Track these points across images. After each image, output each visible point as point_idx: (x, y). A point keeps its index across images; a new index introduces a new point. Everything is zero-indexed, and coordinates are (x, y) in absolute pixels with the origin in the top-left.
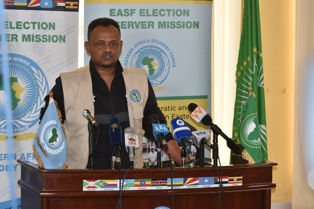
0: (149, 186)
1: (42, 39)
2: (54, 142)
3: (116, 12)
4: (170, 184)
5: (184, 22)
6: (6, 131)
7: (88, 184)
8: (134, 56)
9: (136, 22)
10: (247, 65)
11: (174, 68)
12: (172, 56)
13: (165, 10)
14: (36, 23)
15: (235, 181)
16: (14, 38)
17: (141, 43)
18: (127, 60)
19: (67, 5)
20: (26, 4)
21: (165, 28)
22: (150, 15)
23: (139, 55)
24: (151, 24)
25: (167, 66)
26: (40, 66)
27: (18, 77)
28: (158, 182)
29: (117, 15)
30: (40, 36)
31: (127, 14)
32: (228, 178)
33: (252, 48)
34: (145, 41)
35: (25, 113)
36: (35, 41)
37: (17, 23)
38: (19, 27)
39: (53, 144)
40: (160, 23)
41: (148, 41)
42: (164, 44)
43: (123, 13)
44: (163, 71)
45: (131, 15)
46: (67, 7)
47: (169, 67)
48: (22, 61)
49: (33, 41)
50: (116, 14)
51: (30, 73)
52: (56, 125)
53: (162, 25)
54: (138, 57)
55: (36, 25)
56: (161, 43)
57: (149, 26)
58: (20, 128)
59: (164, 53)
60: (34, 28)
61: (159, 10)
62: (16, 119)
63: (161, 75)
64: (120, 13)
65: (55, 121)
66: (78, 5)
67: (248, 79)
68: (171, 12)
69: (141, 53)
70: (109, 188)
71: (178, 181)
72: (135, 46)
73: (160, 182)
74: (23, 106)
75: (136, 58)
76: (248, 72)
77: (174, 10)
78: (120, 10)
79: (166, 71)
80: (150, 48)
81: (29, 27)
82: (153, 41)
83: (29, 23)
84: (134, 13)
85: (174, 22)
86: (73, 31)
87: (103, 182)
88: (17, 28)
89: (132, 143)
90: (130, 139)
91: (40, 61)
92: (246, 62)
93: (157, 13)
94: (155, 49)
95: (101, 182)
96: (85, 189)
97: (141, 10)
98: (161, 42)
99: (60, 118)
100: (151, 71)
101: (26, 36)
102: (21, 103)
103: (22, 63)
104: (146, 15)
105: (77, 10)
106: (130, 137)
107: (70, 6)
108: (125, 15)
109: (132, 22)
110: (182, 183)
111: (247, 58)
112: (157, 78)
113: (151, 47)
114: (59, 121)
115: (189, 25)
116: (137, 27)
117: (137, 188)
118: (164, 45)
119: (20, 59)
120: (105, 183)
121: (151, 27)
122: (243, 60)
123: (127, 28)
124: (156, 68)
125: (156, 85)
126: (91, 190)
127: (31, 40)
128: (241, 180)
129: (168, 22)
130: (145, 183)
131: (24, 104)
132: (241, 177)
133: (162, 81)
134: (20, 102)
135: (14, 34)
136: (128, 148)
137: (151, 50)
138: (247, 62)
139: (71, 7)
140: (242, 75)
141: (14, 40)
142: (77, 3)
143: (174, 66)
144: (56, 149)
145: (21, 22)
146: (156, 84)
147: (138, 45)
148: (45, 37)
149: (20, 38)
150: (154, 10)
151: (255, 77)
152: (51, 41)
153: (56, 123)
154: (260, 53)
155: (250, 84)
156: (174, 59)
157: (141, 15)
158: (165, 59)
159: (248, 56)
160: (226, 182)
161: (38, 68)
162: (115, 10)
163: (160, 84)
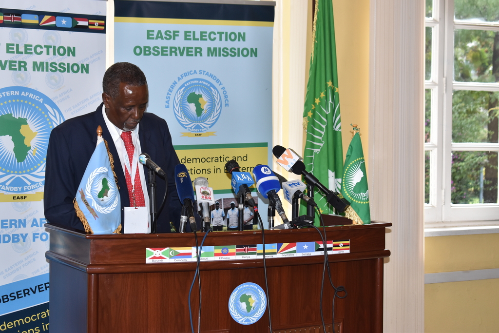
0: (234, 255)
1: (59, 68)
2: (105, 197)
3: (155, 34)
4: (262, 251)
5: (239, 49)
6: (12, 189)
7: (153, 254)
8: (177, 92)
9: (179, 48)
10: (320, 103)
11: (227, 107)
12: (225, 93)
13: (216, 33)
14: (51, 47)
15: (341, 247)
16: (22, 66)
17: (186, 75)
18: (169, 97)
19: (90, 24)
20: (37, 22)
21: (216, 55)
22: (198, 39)
23: (184, 90)
24: (198, 50)
25: (218, 105)
26: (57, 104)
27: (27, 118)
28: (245, 250)
29: (157, 39)
30: (56, 64)
31: (168, 37)
32: (332, 243)
33: (326, 81)
34: (191, 73)
35: (37, 165)
36: (49, 70)
37: (26, 46)
38: (28, 51)
39: (103, 200)
40: (209, 49)
41: (195, 72)
42: (215, 76)
43: (164, 35)
44: (214, 111)
45: (174, 39)
46: (90, 27)
47: (221, 106)
48: (33, 97)
49: (47, 70)
50: (155, 36)
51: (43, 113)
52: (107, 174)
53: (212, 52)
54: (183, 93)
55: (51, 50)
56: (211, 76)
57: (196, 53)
58: (31, 185)
59: (215, 88)
60: (48, 54)
61: (208, 33)
62: (25, 173)
63: (211, 116)
64: (159, 36)
65: (105, 168)
66: (104, 25)
67: (321, 121)
68: (224, 36)
69: (186, 88)
70: (181, 259)
71: (271, 248)
72: (179, 79)
73: (248, 250)
74: (34, 157)
75: (179, 94)
76: (321, 112)
77: (226, 33)
78: (159, 32)
79: (217, 111)
80: (197, 82)
81: (41, 53)
82: (201, 73)
83: (41, 47)
84: (178, 35)
85: (227, 49)
86: (99, 58)
87: (172, 250)
88: (26, 53)
89: (206, 198)
90: (204, 193)
91: (57, 97)
92: (318, 99)
93: (206, 36)
94: (204, 83)
95: (170, 250)
96: (148, 261)
97: (186, 32)
98: (211, 74)
99: (111, 165)
100: (199, 110)
101: (38, 64)
102: (32, 152)
103: (32, 99)
104: (192, 39)
105: (104, 31)
106: (202, 190)
107: (94, 25)
108: (166, 38)
109: (175, 48)
110: (275, 250)
111: (320, 95)
112: (206, 121)
113: (199, 80)
114: (110, 169)
115: (245, 52)
116: (182, 54)
117: (217, 259)
118: (215, 78)
119: (30, 94)
120: (175, 251)
121: (198, 54)
122: (315, 97)
123: (169, 55)
124: (205, 107)
125: (205, 129)
126: (157, 262)
127: (45, 70)
128: (348, 246)
129: (220, 49)
130: (228, 251)
131: (36, 154)
132: (349, 242)
133: (213, 124)
134: (31, 150)
135: (22, 60)
136: (201, 205)
137: (199, 84)
138: (320, 99)
139: (96, 27)
140: (314, 116)
141: (23, 69)
142: (103, 22)
143: (227, 105)
144: (107, 206)
145: (31, 46)
146: (205, 127)
147: (182, 77)
148: (62, 65)
149: (30, 66)
150: (202, 33)
151: (329, 117)
152: (70, 70)
153: (107, 170)
154: (336, 88)
155: (324, 127)
156: (227, 96)
157: (186, 39)
158: (216, 96)
159: (321, 91)
160: (330, 249)
161: (54, 106)
162: (153, 31)
163: (210, 127)
